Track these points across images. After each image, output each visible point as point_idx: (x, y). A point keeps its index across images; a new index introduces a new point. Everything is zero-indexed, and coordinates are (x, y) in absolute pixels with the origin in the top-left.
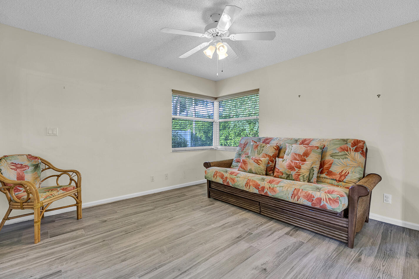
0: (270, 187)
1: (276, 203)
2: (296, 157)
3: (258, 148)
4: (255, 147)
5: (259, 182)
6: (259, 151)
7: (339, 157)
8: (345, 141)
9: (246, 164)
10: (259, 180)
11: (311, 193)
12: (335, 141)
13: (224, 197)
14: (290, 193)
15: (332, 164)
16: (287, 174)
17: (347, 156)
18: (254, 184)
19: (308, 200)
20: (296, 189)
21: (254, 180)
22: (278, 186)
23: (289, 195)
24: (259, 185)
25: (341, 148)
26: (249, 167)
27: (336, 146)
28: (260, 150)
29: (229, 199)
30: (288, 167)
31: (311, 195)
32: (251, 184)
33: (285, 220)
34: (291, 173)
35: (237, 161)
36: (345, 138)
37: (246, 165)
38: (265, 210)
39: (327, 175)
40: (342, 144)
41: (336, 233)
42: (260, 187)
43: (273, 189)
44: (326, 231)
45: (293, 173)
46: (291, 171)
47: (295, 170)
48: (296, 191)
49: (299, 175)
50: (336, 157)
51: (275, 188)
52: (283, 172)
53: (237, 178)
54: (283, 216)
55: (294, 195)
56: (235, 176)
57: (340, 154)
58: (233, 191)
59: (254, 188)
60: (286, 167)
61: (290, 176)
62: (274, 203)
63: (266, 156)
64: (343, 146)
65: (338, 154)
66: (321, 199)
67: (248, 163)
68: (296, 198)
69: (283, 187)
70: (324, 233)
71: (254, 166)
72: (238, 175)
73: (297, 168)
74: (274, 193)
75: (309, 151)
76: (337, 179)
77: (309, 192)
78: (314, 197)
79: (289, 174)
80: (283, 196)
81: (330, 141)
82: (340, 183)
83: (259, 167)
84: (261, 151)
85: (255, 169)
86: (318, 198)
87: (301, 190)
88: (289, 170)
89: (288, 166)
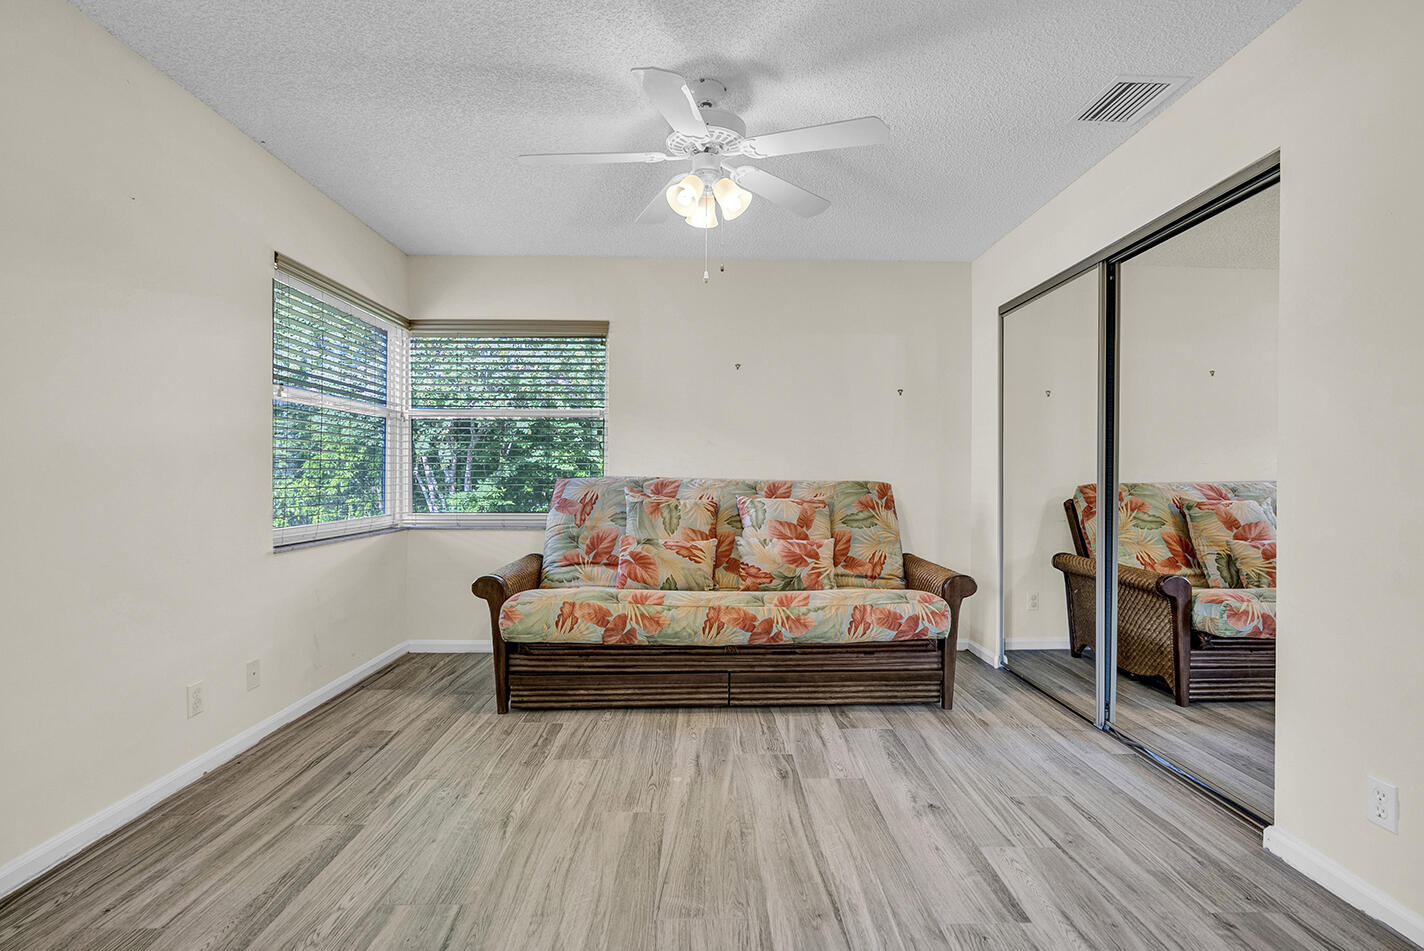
0: (788, 618)
1: (777, 660)
2: (782, 530)
3: (662, 514)
4: (651, 509)
5: (751, 610)
6: (667, 520)
7: (860, 524)
8: (863, 485)
9: (650, 564)
10: (748, 603)
11: (892, 609)
12: (844, 486)
13: (582, 692)
14: (844, 622)
15: (849, 540)
16: (786, 577)
17: (876, 522)
18: (736, 619)
19: (889, 628)
20: (856, 607)
21: (733, 605)
22: (809, 610)
23: (844, 626)
24: (754, 618)
25: (860, 502)
26: (663, 574)
27: (851, 499)
28: (671, 517)
29: (605, 692)
30: (785, 559)
31: (895, 614)
32: (724, 619)
33: (806, 699)
34: (797, 573)
35: (568, 563)
36: (861, 479)
37: (651, 567)
38: (744, 690)
39: (845, 567)
40: (860, 493)
41: (920, 688)
42: (757, 624)
43: (798, 620)
44: (900, 693)
45: (803, 572)
46: (797, 566)
47: (807, 564)
48: (857, 612)
49: (819, 574)
50: (855, 525)
51: (802, 617)
52: (774, 573)
53: (669, 610)
54: (798, 690)
55: (854, 624)
56: (659, 608)
57: (861, 516)
58: (624, 660)
59: (737, 629)
60: (779, 560)
61: (795, 580)
62: (773, 663)
63: (693, 536)
64: (863, 498)
65: (857, 517)
66: (918, 618)
67: (657, 560)
68: (861, 629)
69: (823, 608)
70: (896, 697)
71: (683, 568)
72: (667, 602)
73: (810, 557)
74: (802, 629)
75: (809, 514)
76: (869, 574)
77: (888, 607)
78: (901, 617)
79: (791, 575)
80: (826, 632)
81: (835, 486)
82: (877, 581)
83: (700, 569)
84: (675, 521)
85: (685, 577)
86: (910, 618)
87: (869, 609)
88: (791, 566)
89: (786, 556)
